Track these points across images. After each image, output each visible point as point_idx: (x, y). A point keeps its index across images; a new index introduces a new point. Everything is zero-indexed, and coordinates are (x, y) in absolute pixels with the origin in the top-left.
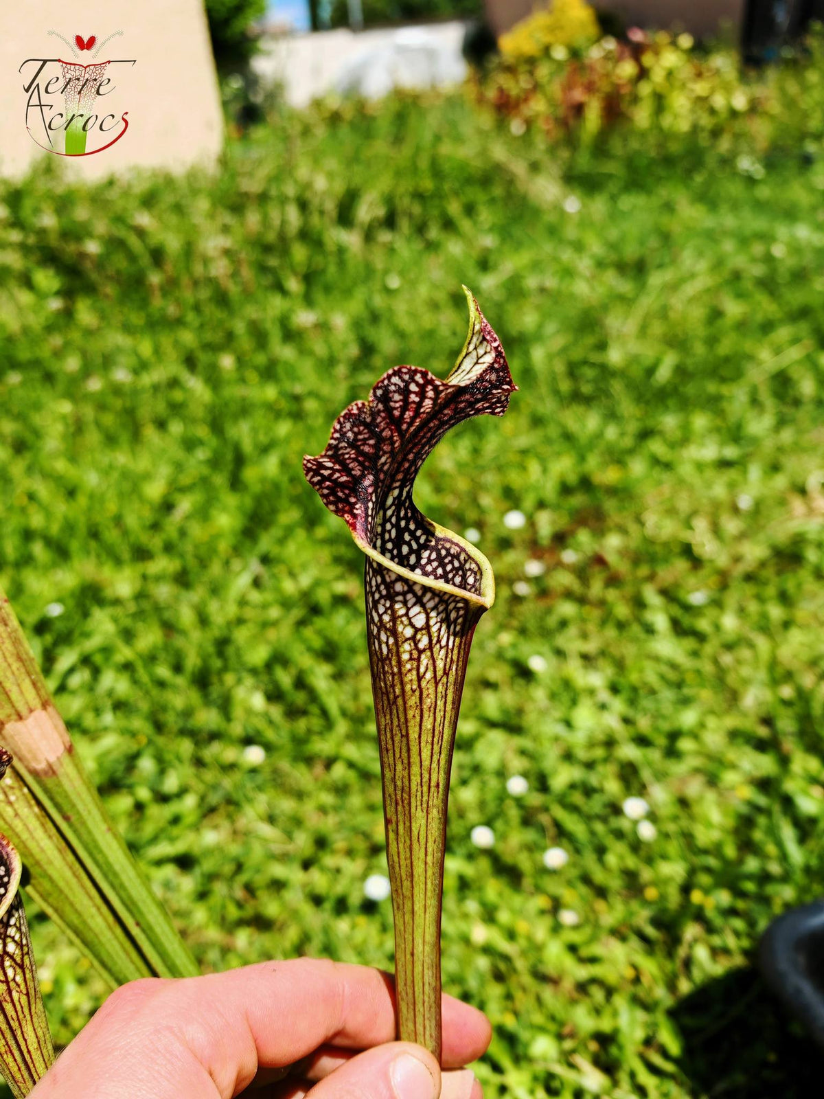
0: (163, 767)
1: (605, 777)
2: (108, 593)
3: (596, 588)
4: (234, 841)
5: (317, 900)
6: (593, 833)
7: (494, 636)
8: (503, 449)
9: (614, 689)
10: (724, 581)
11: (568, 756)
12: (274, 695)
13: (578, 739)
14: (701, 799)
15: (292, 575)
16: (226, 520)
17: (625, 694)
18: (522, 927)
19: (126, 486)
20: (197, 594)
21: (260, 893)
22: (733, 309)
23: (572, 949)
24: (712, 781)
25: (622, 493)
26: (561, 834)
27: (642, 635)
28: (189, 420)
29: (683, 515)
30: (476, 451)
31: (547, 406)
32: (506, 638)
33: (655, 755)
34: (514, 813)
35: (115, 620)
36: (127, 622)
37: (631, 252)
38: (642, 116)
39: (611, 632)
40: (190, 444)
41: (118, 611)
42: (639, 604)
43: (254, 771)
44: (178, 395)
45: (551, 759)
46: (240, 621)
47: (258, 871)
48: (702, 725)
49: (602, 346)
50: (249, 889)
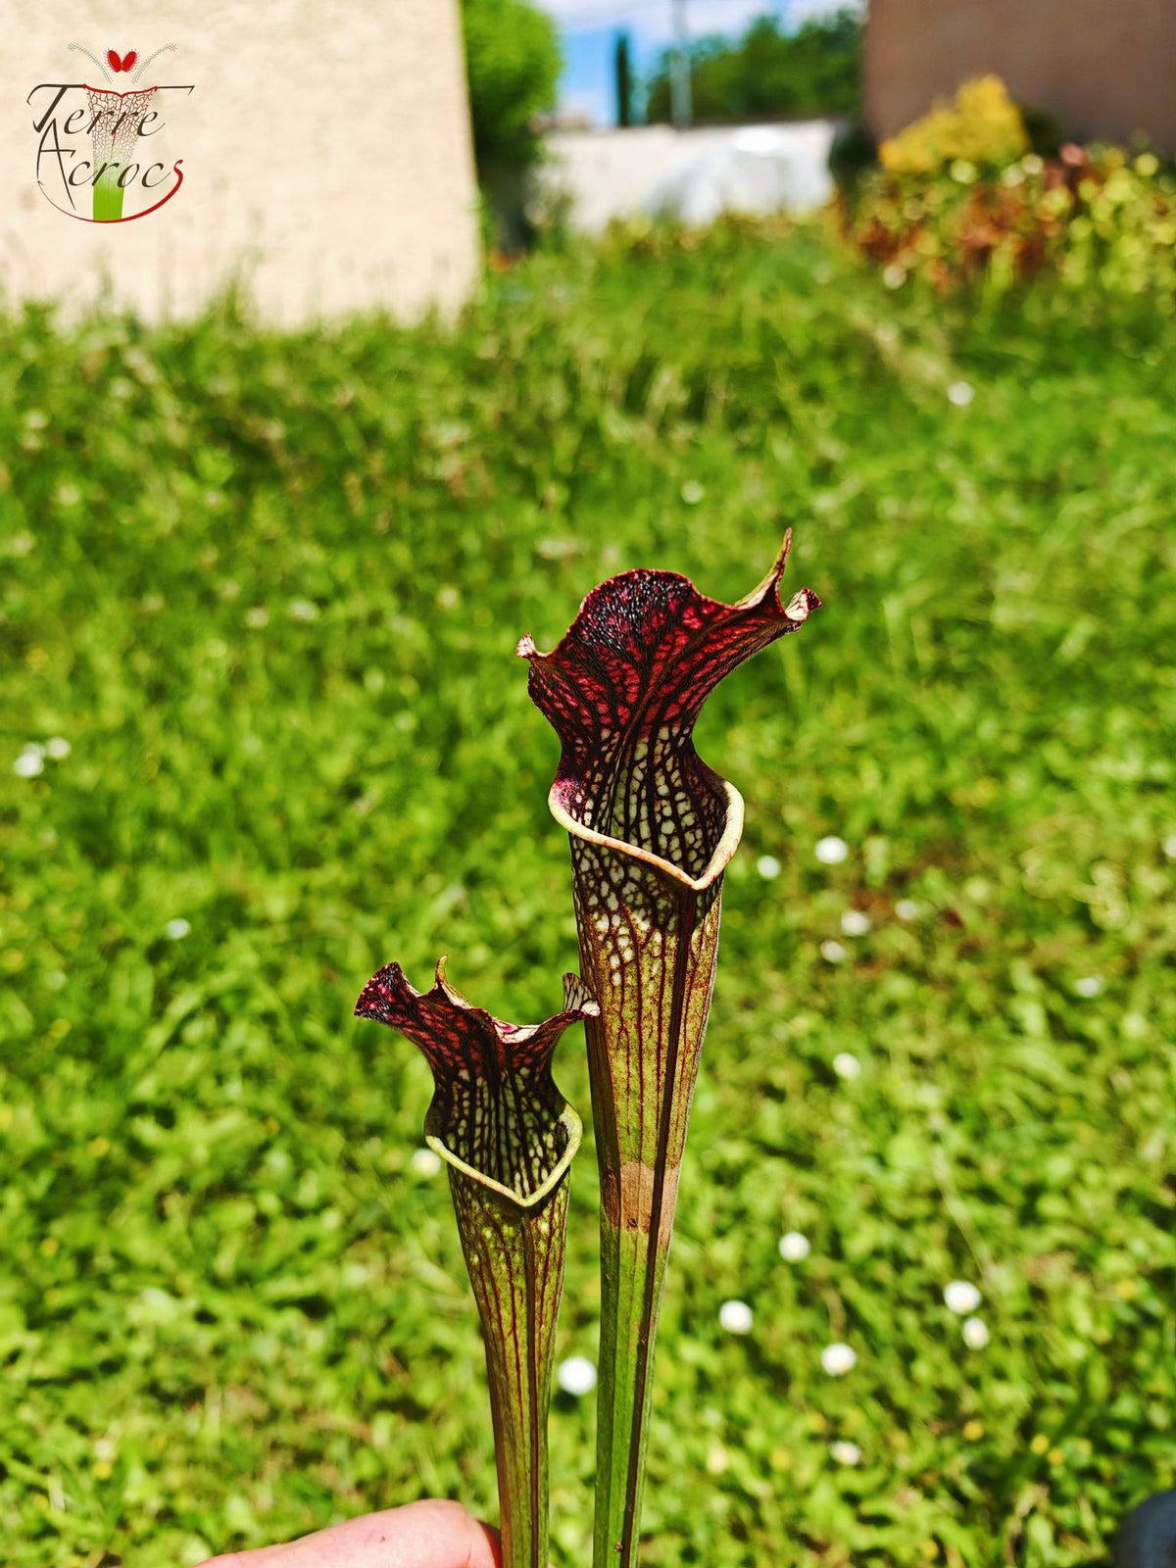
0: (300, 1166)
1: (925, 1244)
2: (254, 910)
3: (944, 960)
4: (387, 1283)
6: (898, 1326)
7: (788, 1017)
8: (825, 743)
9: (954, 1115)
10: (1131, 964)
11: (876, 1209)
13: (893, 1182)
14: (1065, 1292)
15: (507, 903)
16: (427, 818)
17: (969, 1124)
18: (780, 1460)
19: (297, 760)
20: (373, 924)
21: (415, 1365)
23: (851, 1499)
24: (1085, 1265)
25: (994, 820)
26: (853, 1321)
27: (1005, 1036)
28: (394, 672)
29: (1082, 859)
30: (788, 743)
32: (804, 1023)
33: (1003, 1217)
34: (787, 1285)
35: (257, 948)
36: (273, 955)
37: (1038, 469)
38: (1074, 270)
39: (959, 1028)
40: (389, 706)
41: (265, 937)
42: (1005, 987)
43: (424, 1185)
44: (380, 636)
45: (850, 1207)
47: (415, 1332)
48: (1078, 1178)
49: (987, 599)
50: (400, 1357)
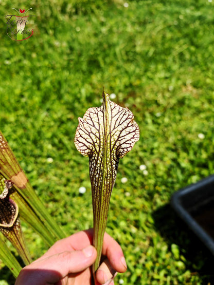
0: (27, 164)
1: (136, 160)
2: (8, 120)
4: (47, 181)
5: (68, 194)
6: (133, 174)
8: (109, 76)
10: (165, 109)
12: (54, 145)
14: (158, 164)
15: (56, 113)
16: (37, 99)
18: (117, 197)
19: (10, 91)
20: (31, 120)
21: (54, 193)
22: (169, 35)
23: (129, 201)
24: (161, 159)
25: (140, 87)
26: (126, 174)
27: (145, 124)
28: (25, 71)
29: (155, 92)
30: (102, 77)
31: (121, 63)
33: (148, 154)
35: (11, 128)
36: (15, 128)
37: (142, 20)
40: (25, 78)
41: (12, 125)
42: (144, 116)
43: (50, 164)
44: (21, 64)
46: (43, 126)
47: (54, 188)
48: (159, 146)
49: (134, 46)
50: (52, 193)
